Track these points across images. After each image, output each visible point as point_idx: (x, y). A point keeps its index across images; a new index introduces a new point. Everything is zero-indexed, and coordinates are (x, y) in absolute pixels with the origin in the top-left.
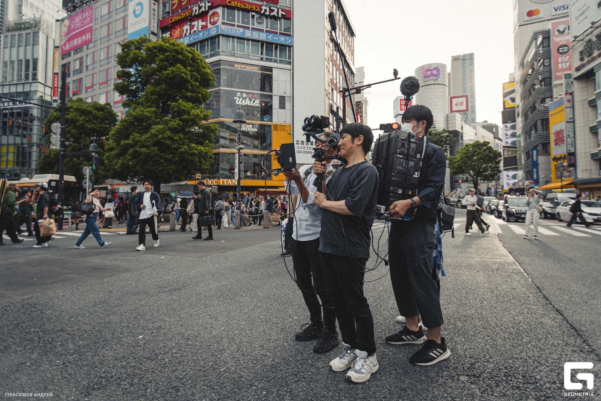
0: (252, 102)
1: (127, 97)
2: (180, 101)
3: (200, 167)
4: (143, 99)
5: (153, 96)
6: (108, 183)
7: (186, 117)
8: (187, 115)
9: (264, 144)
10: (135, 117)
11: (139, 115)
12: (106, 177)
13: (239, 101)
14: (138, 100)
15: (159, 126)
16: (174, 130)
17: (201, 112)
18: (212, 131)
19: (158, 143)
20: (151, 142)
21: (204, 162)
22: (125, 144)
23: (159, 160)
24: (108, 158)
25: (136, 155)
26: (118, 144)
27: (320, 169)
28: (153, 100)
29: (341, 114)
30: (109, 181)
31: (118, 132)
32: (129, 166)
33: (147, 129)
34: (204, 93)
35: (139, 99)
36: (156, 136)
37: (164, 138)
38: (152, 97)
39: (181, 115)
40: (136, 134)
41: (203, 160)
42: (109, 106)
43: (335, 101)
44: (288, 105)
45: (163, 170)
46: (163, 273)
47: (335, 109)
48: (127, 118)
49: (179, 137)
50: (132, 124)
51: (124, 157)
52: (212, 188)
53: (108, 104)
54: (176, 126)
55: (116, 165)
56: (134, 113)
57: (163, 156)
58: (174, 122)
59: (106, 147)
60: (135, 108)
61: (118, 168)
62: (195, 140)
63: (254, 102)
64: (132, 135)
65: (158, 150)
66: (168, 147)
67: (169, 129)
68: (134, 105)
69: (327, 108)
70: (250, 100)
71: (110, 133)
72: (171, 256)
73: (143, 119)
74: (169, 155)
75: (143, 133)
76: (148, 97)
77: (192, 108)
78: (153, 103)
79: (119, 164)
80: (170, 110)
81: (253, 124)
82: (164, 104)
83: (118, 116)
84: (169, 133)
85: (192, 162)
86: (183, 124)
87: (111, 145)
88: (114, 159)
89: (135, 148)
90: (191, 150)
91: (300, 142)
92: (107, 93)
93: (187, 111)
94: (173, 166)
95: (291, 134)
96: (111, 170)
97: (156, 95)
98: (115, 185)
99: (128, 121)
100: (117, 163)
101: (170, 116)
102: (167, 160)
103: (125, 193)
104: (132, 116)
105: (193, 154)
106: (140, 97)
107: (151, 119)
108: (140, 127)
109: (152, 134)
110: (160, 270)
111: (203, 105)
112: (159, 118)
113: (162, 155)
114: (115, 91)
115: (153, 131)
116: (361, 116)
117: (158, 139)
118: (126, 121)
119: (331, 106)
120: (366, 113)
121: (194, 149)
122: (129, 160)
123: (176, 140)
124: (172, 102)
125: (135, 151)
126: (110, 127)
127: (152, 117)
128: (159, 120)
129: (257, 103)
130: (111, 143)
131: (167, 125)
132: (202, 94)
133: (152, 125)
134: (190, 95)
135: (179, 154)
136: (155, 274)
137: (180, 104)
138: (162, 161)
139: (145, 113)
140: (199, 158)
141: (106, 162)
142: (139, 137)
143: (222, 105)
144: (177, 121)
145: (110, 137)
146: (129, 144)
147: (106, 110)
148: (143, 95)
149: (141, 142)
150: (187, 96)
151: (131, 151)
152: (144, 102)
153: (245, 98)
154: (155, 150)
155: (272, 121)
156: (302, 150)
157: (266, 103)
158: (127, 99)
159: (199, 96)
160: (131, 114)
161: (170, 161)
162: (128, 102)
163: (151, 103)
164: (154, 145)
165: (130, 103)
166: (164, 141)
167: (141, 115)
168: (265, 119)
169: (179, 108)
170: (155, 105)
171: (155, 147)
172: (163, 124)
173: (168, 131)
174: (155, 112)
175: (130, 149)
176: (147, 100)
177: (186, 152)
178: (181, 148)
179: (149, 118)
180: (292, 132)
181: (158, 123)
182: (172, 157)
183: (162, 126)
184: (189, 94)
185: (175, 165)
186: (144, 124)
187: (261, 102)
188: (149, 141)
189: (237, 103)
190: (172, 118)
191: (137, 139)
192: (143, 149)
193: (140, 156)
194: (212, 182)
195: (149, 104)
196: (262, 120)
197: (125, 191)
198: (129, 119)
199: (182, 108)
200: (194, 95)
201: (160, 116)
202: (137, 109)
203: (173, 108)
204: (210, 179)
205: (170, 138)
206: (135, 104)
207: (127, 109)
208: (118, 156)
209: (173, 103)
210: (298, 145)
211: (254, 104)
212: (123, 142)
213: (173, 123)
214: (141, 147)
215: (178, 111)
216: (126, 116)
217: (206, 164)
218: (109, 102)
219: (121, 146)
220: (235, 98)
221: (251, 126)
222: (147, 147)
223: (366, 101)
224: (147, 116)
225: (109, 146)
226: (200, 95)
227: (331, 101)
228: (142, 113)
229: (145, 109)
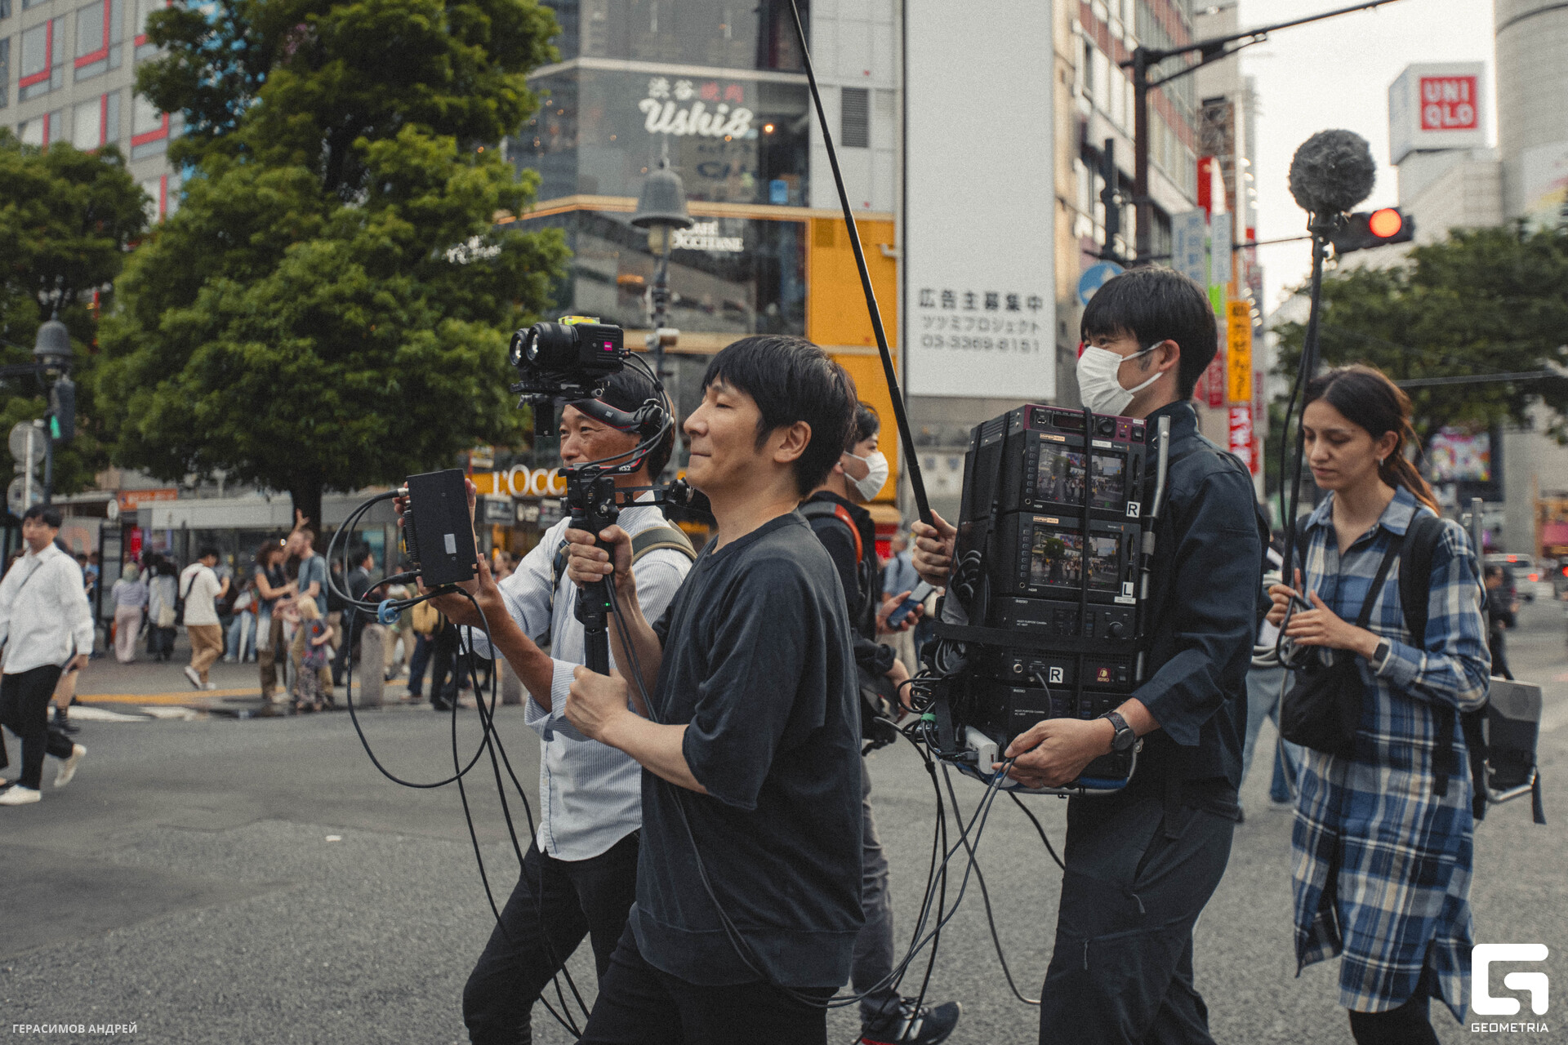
0: (719, 120)
1: (192, 120)
2: (408, 132)
3: (490, 419)
4: (251, 130)
5: (296, 113)
6: (104, 486)
7: (428, 200)
8: (436, 191)
9: (772, 309)
10: (218, 208)
11: (236, 199)
12: (99, 462)
13: (659, 119)
14: (232, 136)
15: (316, 245)
16: (378, 263)
17: (493, 177)
18: (541, 263)
19: (313, 322)
20: (285, 313)
21: (503, 400)
22: (177, 327)
23: (318, 393)
24: (109, 384)
25: (222, 372)
26: (151, 326)
27: (590, 564)
28: (291, 131)
29: (1125, 159)
30: (112, 477)
31: (151, 273)
32: (194, 419)
33: (267, 258)
34: (510, 95)
35: (236, 129)
36: (307, 289)
37: (339, 298)
38: (293, 120)
39: (409, 195)
40: (222, 283)
41: (499, 392)
42: (112, 160)
43: (1100, 99)
44: (881, 128)
45: (333, 436)
46: (337, 914)
47: (1098, 140)
48: (187, 214)
49: (394, 292)
50: (206, 237)
51: (175, 381)
52: (541, 508)
53: (111, 150)
54: (386, 241)
55: (140, 416)
56: (214, 194)
57: (335, 374)
58: (380, 224)
59: (102, 338)
60: (220, 170)
61: (150, 427)
62: (464, 301)
63: (727, 118)
64: (208, 285)
65: (314, 349)
66: (357, 338)
67: (357, 258)
68: (214, 157)
69: (1064, 134)
70: (711, 110)
71: (119, 281)
72: (368, 835)
73: (253, 215)
74: (358, 369)
75: (251, 276)
76: (272, 118)
77: (456, 160)
78: (292, 145)
79: (155, 413)
80: (362, 172)
81: (721, 220)
82: (341, 143)
83: (150, 199)
84: (355, 277)
85: (455, 400)
86: (418, 235)
87: (124, 331)
88: (133, 389)
89: (219, 345)
90: (447, 349)
91: (936, 298)
92: (105, 100)
93: (434, 177)
94: (373, 421)
95: (893, 259)
96: (122, 437)
97: (307, 109)
98: (132, 492)
99: (192, 227)
100: (145, 409)
101: (362, 198)
102: (350, 395)
103: (174, 531)
104: (206, 206)
105: (457, 367)
106: (239, 121)
107: (283, 214)
108: (241, 252)
109: (290, 281)
110: (324, 900)
111: (503, 145)
112: (317, 211)
113: (331, 369)
114: (141, 97)
115: (292, 268)
116: (1228, 167)
117: (313, 301)
118: (184, 226)
119: (1082, 128)
120: (1250, 153)
121: (461, 342)
122: (192, 396)
123: (384, 307)
124: (372, 138)
125: (218, 357)
126: (118, 248)
127: (291, 208)
128: (317, 218)
129: (740, 125)
130: (120, 318)
131: (349, 237)
132: (501, 100)
133: (288, 240)
134: (450, 106)
135: (400, 365)
136: (304, 917)
137: (405, 145)
138: (329, 395)
139: (263, 191)
140: (482, 384)
141: (101, 401)
142: (238, 294)
143: (587, 137)
144: (391, 219)
145: (118, 292)
146: (193, 326)
147: (102, 177)
148: (256, 113)
149: (243, 316)
150: (434, 109)
151: (201, 355)
152: (256, 145)
153: (687, 105)
154: (304, 350)
155: (806, 204)
156: (947, 333)
157: (781, 122)
158: (189, 128)
159: (487, 109)
160: (203, 195)
161: (361, 399)
162: (190, 143)
163: (286, 145)
164: (299, 330)
165: (200, 145)
166: (337, 309)
167: (246, 199)
168: (778, 196)
169: (402, 162)
170: (299, 154)
171: (302, 336)
172: (332, 237)
173: (353, 267)
174: (301, 185)
175: (201, 344)
176: (272, 130)
177: (429, 358)
178: (409, 343)
179: (274, 211)
180: (898, 253)
181: (314, 233)
182: (370, 380)
183: (330, 247)
184: (442, 101)
185: (383, 412)
186: (256, 238)
187: (760, 119)
188: (276, 313)
189: (651, 126)
190: (375, 205)
191: (227, 302)
192: (254, 350)
193: (238, 376)
194: (541, 483)
195: (277, 149)
196: (764, 198)
197: (177, 524)
198: (198, 217)
199: (415, 161)
200: (463, 102)
201: (322, 199)
202: (228, 175)
203: (376, 165)
204: (532, 469)
205: (363, 299)
206: (221, 149)
207: (187, 173)
208: (149, 377)
209: (378, 144)
210: (928, 312)
211: (729, 129)
212: (170, 317)
213: (372, 229)
214: (244, 338)
215: (395, 178)
216: (184, 204)
217: (513, 409)
218: (112, 137)
219: (163, 333)
220: (645, 105)
221: (712, 228)
222: (269, 337)
223: (1250, 95)
224: (268, 205)
225: (115, 332)
226: (492, 104)
227: (1083, 105)
228: (247, 190)
229: (258, 173)
